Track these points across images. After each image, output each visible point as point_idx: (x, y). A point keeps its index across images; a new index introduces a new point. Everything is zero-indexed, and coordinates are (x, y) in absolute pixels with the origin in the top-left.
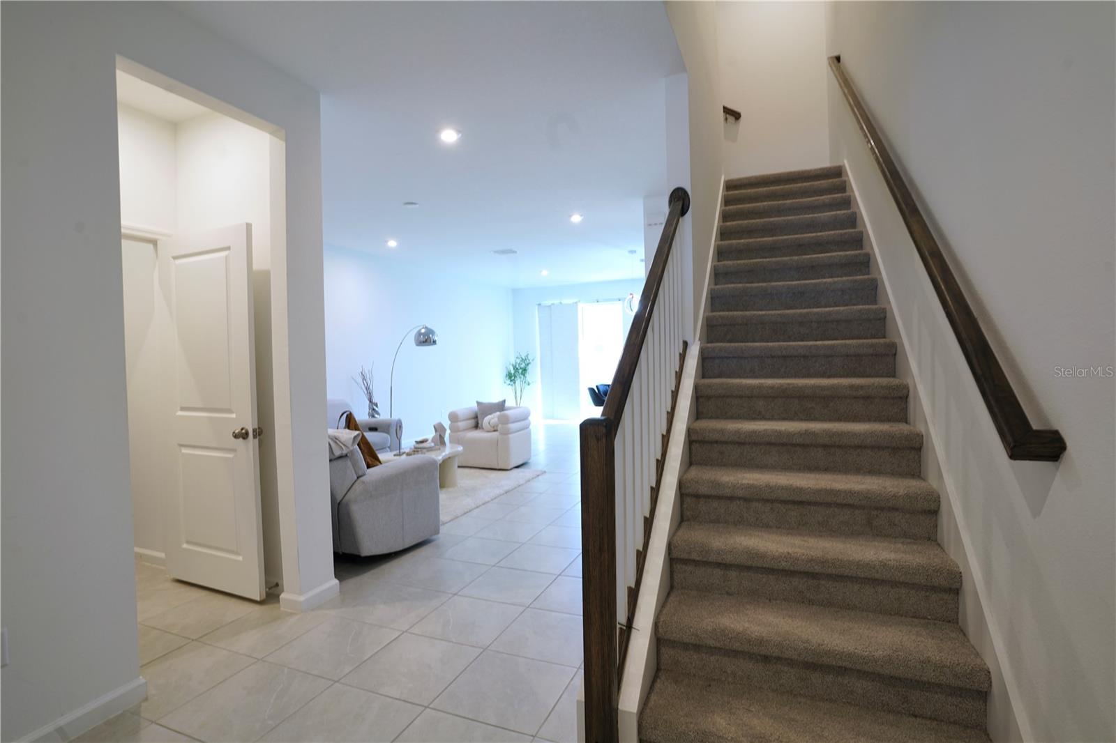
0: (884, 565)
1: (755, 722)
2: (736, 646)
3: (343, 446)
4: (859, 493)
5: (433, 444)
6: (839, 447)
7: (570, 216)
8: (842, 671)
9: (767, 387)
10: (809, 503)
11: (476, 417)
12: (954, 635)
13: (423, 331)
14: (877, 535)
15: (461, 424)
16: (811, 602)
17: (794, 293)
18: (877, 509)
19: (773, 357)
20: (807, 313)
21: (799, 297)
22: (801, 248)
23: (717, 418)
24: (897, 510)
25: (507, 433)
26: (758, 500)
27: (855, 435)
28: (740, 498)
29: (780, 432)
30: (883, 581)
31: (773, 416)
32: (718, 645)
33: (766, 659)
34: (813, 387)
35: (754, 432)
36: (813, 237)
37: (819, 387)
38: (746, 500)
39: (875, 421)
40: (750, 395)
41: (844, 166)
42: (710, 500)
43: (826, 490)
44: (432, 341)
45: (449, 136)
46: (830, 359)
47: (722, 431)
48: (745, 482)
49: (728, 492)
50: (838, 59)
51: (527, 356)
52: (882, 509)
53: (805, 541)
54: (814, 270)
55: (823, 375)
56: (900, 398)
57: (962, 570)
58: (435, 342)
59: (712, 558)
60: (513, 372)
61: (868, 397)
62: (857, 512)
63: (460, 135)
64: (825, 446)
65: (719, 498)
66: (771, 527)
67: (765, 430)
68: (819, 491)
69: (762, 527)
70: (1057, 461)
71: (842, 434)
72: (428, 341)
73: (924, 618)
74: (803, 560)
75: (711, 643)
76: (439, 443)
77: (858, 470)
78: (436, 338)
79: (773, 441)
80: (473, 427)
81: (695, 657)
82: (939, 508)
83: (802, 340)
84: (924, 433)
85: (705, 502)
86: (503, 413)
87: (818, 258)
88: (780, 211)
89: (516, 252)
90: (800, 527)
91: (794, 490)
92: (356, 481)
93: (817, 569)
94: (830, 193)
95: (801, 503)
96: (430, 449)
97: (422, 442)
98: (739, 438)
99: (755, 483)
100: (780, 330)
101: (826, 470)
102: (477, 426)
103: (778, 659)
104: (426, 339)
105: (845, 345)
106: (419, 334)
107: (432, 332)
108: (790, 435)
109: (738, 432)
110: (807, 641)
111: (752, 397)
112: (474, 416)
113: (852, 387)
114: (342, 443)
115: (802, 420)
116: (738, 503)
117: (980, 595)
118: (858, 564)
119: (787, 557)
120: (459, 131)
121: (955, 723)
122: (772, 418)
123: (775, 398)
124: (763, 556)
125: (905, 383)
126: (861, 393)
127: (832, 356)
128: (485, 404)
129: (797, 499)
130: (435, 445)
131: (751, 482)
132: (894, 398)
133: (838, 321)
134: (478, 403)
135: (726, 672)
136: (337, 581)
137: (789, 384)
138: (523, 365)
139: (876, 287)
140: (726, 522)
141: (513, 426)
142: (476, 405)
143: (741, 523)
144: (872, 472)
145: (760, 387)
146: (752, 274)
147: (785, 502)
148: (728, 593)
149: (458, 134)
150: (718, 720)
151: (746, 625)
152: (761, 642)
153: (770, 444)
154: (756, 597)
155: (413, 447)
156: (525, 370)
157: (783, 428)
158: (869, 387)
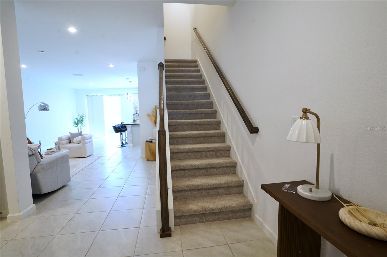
0: (222, 163)
1: (200, 204)
2: (192, 188)
3: (33, 151)
4: (214, 147)
5: (56, 150)
6: (207, 137)
7: (109, 65)
8: (216, 188)
9: (187, 122)
10: (202, 151)
11: (70, 139)
12: (236, 176)
13: (42, 105)
14: (218, 157)
15: (64, 142)
16: (206, 175)
17: (189, 96)
18: (217, 151)
19: (186, 114)
20: (194, 102)
21: (190, 97)
22: (189, 83)
23: (174, 131)
24: (222, 151)
25: (85, 143)
26: (190, 152)
27: (210, 133)
28: (185, 152)
29: (193, 134)
30: (221, 167)
31: (189, 130)
32: (188, 189)
33: (199, 190)
34: (199, 122)
35: (186, 134)
36: (192, 80)
37: (200, 122)
38: (187, 152)
39: (213, 130)
40: (182, 125)
41: (198, 60)
42: (177, 154)
43: (207, 147)
44: (47, 109)
45: (72, 30)
46: (201, 114)
47: (177, 135)
48: (186, 147)
49: (182, 151)
50: (196, 29)
51: (83, 115)
52: (219, 151)
53: (203, 161)
54: (193, 89)
55: (199, 119)
56: (219, 124)
57: (237, 161)
58: (49, 109)
59: (182, 168)
60: (76, 121)
61: (212, 124)
62: (213, 152)
63: (77, 30)
64: (204, 137)
65: (179, 153)
66: (193, 159)
67: (189, 134)
68: (205, 148)
69: (191, 159)
70: (257, 133)
71: (208, 133)
72: (46, 109)
73: (230, 174)
74: (204, 165)
75: (186, 189)
76: (58, 149)
77: (211, 142)
78: (49, 108)
79: (191, 136)
80: (69, 143)
81: (181, 194)
82: (230, 149)
83: (193, 109)
84: (226, 132)
85: (176, 154)
86: (82, 136)
87: (194, 86)
88: (182, 71)
89: (83, 75)
90: (201, 158)
91: (199, 148)
92: (37, 164)
93: (207, 166)
94: (194, 68)
95: (200, 152)
96: (55, 152)
97: (51, 149)
98: (182, 136)
99: (189, 147)
100: (187, 106)
101: (204, 143)
102: (70, 142)
103: (202, 189)
104: (44, 108)
105: (205, 111)
106: (41, 106)
107: (47, 105)
108: (195, 134)
109: (182, 135)
110: (209, 183)
111: (183, 125)
112: (68, 138)
113: (208, 121)
114: (32, 149)
115: (196, 131)
116: (185, 153)
117: (241, 165)
118: (216, 164)
119: (200, 165)
120: (77, 29)
121: (238, 193)
122: (188, 131)
123: (189, 125)
124: (194, 165)
125: (220, 120)
126: (210, 123)
127: (202, 114)
128: (73, 133)
129: (200, 150)
130: (57, 150)
131: (188, 147)
132: (217, 124)
133: (202, 104)
134: (70, 133)
135: (189, 196)
136: (34, 205)
137: (193, 121)
138: (81, 119)
139: (210, 95)
140: (182, 159)
141: (87, 141)
142: (69, 134)
143: (186, 159)
144: (215, 142)
145: (185, 122)
146: (177, 89)
147: (196, 152)
148: (186, 177)
149: (76, 30)
150: (192, 206)
151: (194, 183)
152: (198, 186)
153: (190, 137)
154: (193, 176)
155: (46, 152)
156: (82, 121)
157: (193, 133)
158: (212, 121)
